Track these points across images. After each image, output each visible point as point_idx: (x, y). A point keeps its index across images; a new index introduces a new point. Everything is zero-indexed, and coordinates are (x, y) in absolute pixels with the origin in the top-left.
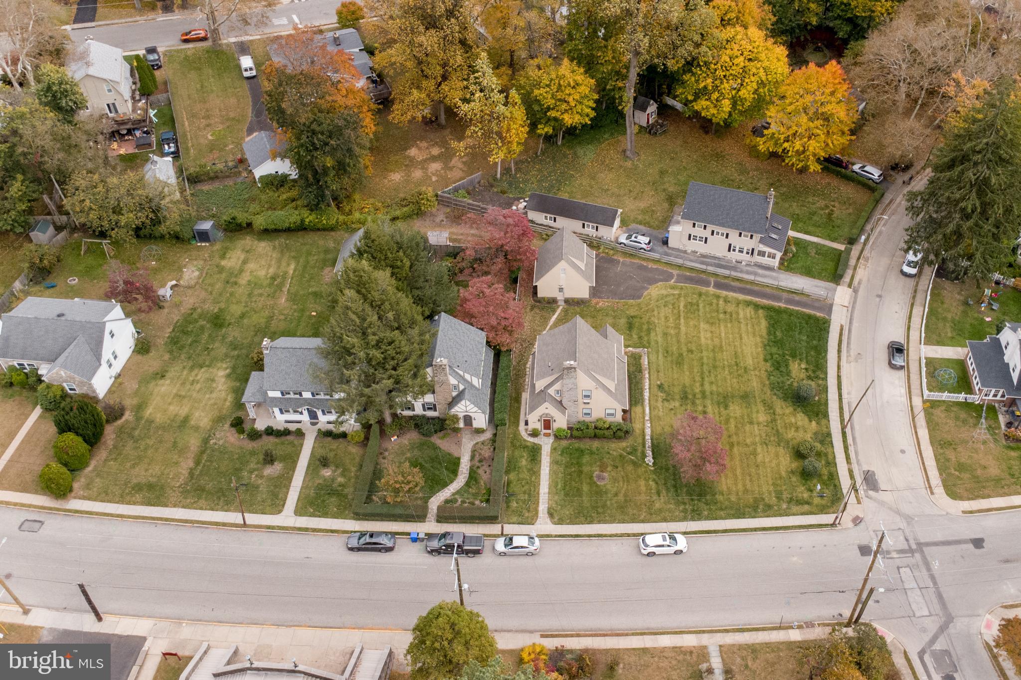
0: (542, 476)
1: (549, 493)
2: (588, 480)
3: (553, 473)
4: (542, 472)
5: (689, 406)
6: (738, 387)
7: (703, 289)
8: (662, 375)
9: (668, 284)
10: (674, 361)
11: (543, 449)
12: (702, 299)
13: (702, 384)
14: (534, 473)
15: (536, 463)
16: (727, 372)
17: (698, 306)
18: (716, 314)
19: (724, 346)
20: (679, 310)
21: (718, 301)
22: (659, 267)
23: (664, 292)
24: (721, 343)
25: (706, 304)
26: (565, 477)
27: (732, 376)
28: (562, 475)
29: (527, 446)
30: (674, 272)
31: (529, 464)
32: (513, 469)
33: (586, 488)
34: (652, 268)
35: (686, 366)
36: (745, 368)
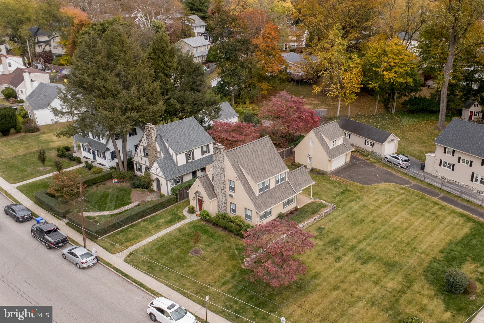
0: (160, 232)
2: (185, 249)
3: (169, 234)
4: (164, 230)
5: (330, 249)
6: (391, 257)
7: (428, 196)
8: (331, 224)
9: (400, 186)
10: (352, 221)
11: (184, 220)
12: (421, 201)
13: (360, 242)
14: (158, 228)
15: (168, 225)
16: (393, 244)
17: (412, 203)
18: (424, 212)
19: (409, 230)
20: (392, 200)
21: (434, 206)
22: (404, 177)
23: (392, 189)
24: (408, 227)
25: (421, 204)
26: (173, 239)
27: (394, 248)
28: (173, 237)
29: (178, 215)
30: (413, 182)
31: (163, 223)
32: (150, 221)
33: (176, 252)
34: (397, 176)
35: (358, 227)
36: (414, 248)
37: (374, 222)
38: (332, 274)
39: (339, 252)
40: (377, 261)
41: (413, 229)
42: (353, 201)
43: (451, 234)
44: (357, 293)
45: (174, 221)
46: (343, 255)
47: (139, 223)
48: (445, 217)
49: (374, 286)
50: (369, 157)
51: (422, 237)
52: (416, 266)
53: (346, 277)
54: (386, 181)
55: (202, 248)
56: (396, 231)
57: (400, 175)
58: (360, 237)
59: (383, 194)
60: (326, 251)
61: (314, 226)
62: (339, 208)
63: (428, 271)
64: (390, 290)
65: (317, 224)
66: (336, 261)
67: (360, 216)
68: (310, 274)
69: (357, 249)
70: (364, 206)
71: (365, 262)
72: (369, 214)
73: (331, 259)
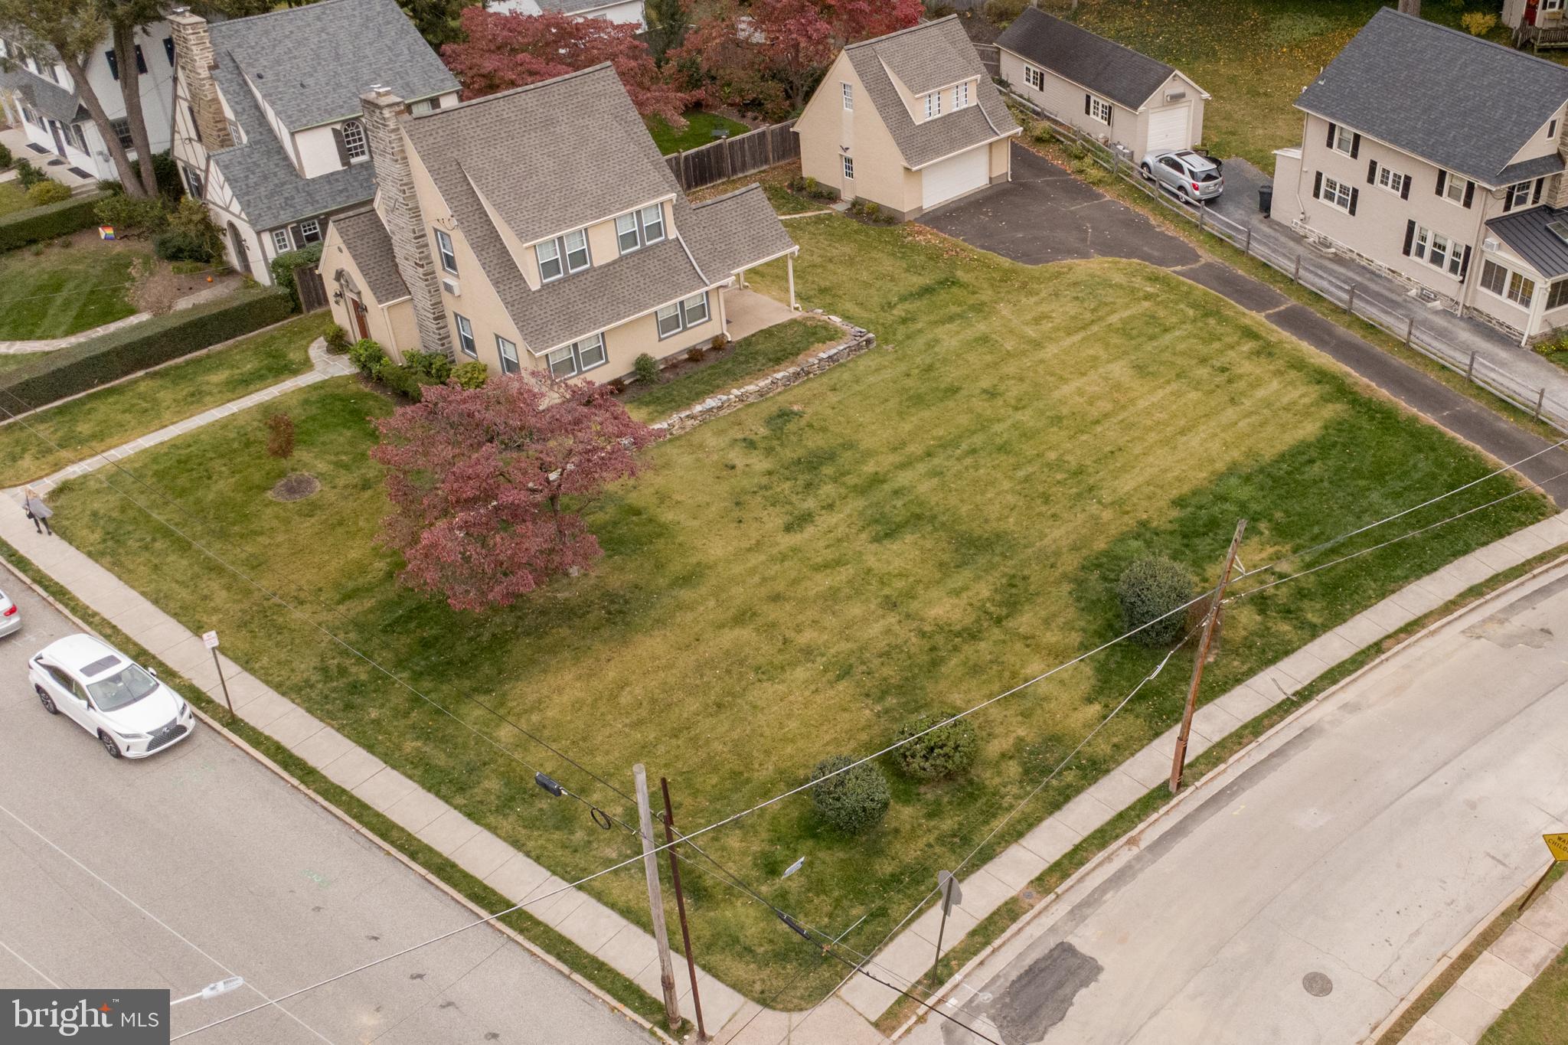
0: (196, 417)
2: (258, 475)
3: (225, 422)
4: (214, 410)
5: (787, 485)
6: (993, 517)
7: (1234, 307)
8: (833, 398)
9: (1151, 268)
10: (912, 392)
11: (299, 377)
12: (1200, 324)
13: (903, 466)
14: (196, 400)
15: (233, 390)
16: (1021, 474)
17: (1166, 330)
18: (1194, 362)
19: (1107, 425)
20: (1101, 319)
21: (1238, 344)
22: (1182, 237)
23: (1118, 278)
24: (1106, 416)
25: (1195, 336)
26: (228, 442)
27: (1018, 487)
28: (232, 435)
29: (284, 356)
30: (1207, 256)
31: (217, 385)
32: (177, 376)
33: (223, 485)
34: (1162, 233)
35: (926, 414)
36: (1091, 489)
37: (992, 394)
38: (753, 571)
39: (816, 496)
40: (935, 530)
41: (1122, 421)
42: (951, 319)
43: (1249, 442)
44: (807, 637)
45: (262, 378)
46: (823, 508)
47: (136, 381)
48: (1257, 384)
49: (880, 612)
50: (1088, 160)
51: (1138, 449)
52: (1065, 550)
53: (795, 582)
54: (1109, 248)
55: (320, 476)
56: (1055, 429)
57: (1170, 230)
58: (915, 448)
59: (1077, 298)
60: (768, 494)
61: (764, 405)
62: (886, 341)
63: (1099, 566)
64: (927, 628)
65: (779, 398)
66: (788, 528)
67: (951, 375)
68: (676, 567)
69: (886, 487)
70: (984, 339)
71: (891, 532)
72: (988, 366)
73: (774, 520)
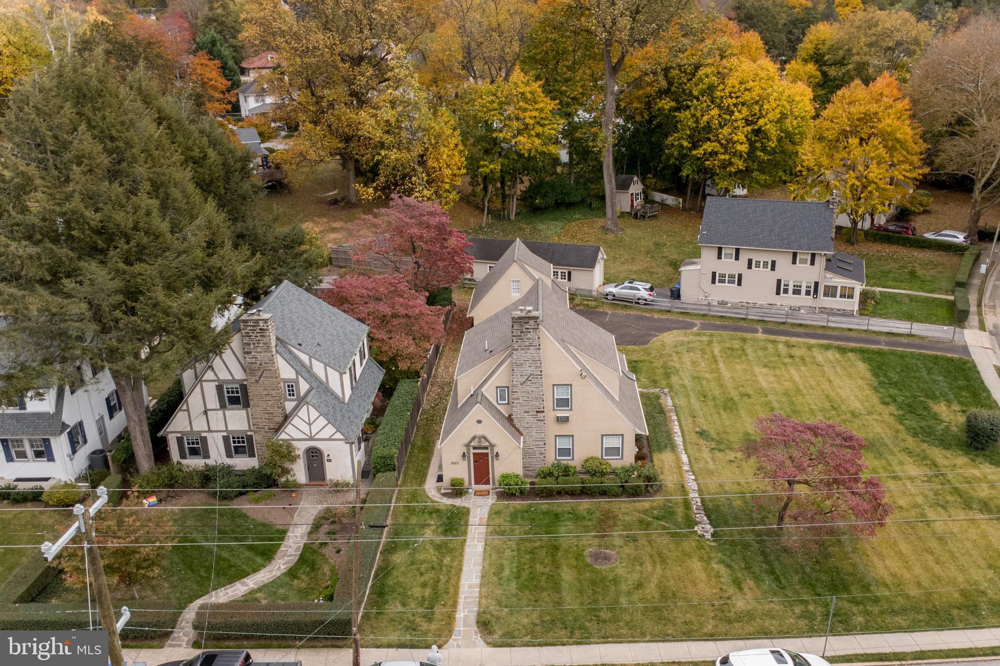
0: (466, 557)
1: (482, 585)
2: (573, 562)
3: (492, 551)
4: (467, 550)
7: (747, 335)
9: (688, 331)
11: (472, 514)
12: (749, 345)
15: (455, 536)
17: (743, 351)
18: (777, 358)
22: (670, 317)
25: (757, 349)
31: (440, 538)
32: (403, 546)
34: (659, 318)
45: (455, 523)
47: (385, 560)
48: (812, 357)
50: (578, 298)
54: (656, 330)
57: (661, 316)
59: (688, 351)
